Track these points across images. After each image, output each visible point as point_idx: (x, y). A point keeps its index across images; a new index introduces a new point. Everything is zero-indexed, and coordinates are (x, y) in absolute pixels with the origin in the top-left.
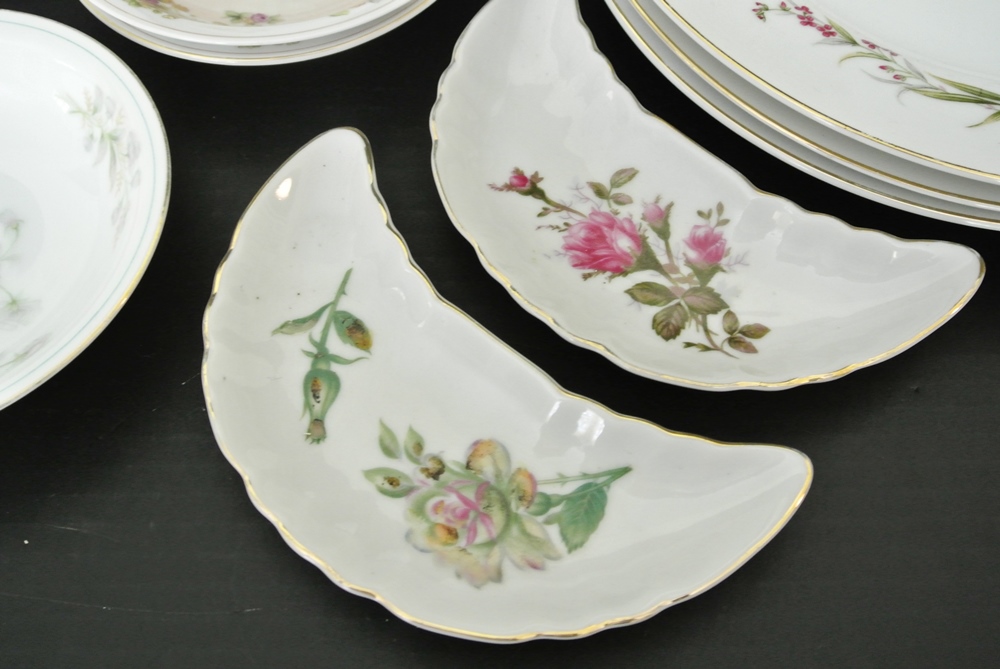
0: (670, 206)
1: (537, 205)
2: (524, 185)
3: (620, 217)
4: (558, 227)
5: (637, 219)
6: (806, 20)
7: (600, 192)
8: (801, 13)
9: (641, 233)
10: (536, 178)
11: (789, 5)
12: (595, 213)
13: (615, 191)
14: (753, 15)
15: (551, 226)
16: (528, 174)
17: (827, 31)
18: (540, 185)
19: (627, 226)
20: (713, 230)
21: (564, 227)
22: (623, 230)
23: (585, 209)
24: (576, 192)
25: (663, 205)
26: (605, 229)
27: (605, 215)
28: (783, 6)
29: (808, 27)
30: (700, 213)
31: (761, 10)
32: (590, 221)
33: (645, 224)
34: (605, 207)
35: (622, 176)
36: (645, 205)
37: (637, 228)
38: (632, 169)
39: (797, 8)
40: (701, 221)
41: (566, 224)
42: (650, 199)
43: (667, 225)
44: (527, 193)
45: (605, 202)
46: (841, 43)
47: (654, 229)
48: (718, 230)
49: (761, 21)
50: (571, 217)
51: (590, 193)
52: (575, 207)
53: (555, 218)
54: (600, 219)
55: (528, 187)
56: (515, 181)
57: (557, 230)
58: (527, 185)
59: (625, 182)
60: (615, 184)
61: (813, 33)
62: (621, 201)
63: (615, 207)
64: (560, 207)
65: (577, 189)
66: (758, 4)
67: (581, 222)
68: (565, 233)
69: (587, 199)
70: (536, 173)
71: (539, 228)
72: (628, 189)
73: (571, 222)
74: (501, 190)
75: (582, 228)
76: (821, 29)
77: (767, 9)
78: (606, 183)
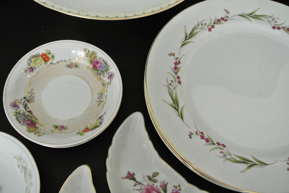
0: (167, 184)
1: (133, 183)
2: (130, 177)
3: (155, 186)
4: (139, 190)
5: (159, 187)
6: (202, 137)
7: (150, 178)
8: (201, 134)
9: (160, 191)
10: (134, 174)
11: (198, 132)
12: (148, 185)
13: (153, 178)
14: (188, 137)
15: (137, 189)
16: (132, 173)
17: (207, 141)
18: (135, 177)
19: (156, 189)
20: (177, 191)
21: (140, 190)
22: (155, 190)
23: (146, 184)
24: (143, 179)
25: (165, 183)
26: (151, 190)
27: (151, 186)
28: (197, 133)
29: (203, 140)
30: (175, 186)
31: (191, 135)
32: (147, 188)
33: (161, 188)
34: (151, 183)
35: (155, 174)
36: (161, 183)
37: (159, 190)
38: (158, 172)
39: (200, 133)
40: (175, 188)
41: (141, 189)
42: (162, 181)
43: (166, 189)
44: (131, 179)
45: (151, 181)
46: (211, 144)
47: (163, 190)
48: (179, 191)
49: (190, 139)
50: (142, 186)
51: (147, 179)
52: (143, 183)
53: (138, 187)
54: (149, 187)
55: (131, 177)
56: (128, 175)
57: (138, 191)
58: (131, 176)
59: (156, 176)
60: (154, 176)
61: (204, 141)
62: (155, 181)
63: (153, 183)
64: (140, 183)
65: (144, 178)
66: (190, 133)
67: (145, 188)
68: (140, 192)
69: (146, 181)
70: (134, 173)
71: (134, 190)
72: (157, 178)
73: (142, 188)
74: (124, 178)
75: (145, 190)
76: (206, 140)
77: (192, 134)
78: (151, 176)
